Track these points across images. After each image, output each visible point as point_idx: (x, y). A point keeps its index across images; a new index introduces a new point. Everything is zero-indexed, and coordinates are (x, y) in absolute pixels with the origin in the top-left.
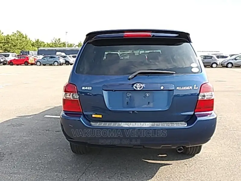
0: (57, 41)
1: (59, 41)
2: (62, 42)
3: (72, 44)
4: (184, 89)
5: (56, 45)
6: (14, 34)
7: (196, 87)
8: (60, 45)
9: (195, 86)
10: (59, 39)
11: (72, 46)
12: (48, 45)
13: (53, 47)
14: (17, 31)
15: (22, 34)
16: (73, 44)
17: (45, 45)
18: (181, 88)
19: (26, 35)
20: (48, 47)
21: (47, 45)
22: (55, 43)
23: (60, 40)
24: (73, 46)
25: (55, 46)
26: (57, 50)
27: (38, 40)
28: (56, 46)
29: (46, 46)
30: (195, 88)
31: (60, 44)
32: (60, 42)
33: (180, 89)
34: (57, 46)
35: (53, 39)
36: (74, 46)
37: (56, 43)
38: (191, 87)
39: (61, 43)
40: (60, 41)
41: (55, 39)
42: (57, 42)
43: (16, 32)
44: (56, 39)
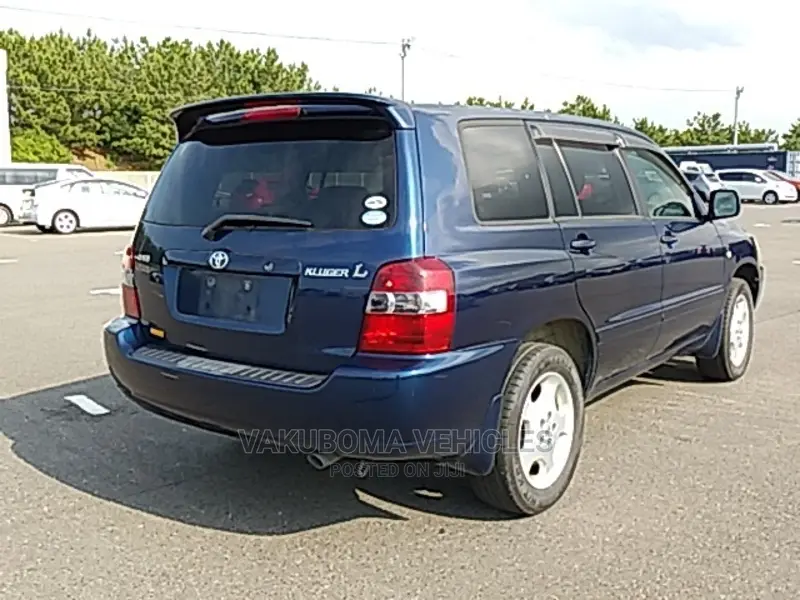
0: (708, 122)
1: (713, 124)
2: (724, 127)
3: (763, 131)
4: (324, 275)
5: (704, 137)
6: (568, 106)
7: (361, 271)
8: (717, 138)
9: (358, 267)
10: (716, 117)
11: (764, 138)
12: (677, 136)
13: (690, 144)
14: (579, 97)
15: (592, 106)
16: (767, 132)
17: (667, 137)
18: (317, 272)
19: (605, 110)
20: (677, 145)
21: (672, 138)
22: (700, 128)
23: (720, 119)
24: (767, 138)
25: (698, 142)
26: (690, 153)
27: (644, 123)
28: (702, 142)
29: (670, 141)
30: (356, 274)
31: (716, 134)
32: (719, 127)
33: (314, 274)
34: (707, 139)
35: (695, 118)
36: (772, 137)
37: (704, 129)
38: (345, 272)
39: (722, 130)
40: (718, 124)
41: (701, 117)
42: (706, 126)
43: (574, 102)
44: (705, 117)
